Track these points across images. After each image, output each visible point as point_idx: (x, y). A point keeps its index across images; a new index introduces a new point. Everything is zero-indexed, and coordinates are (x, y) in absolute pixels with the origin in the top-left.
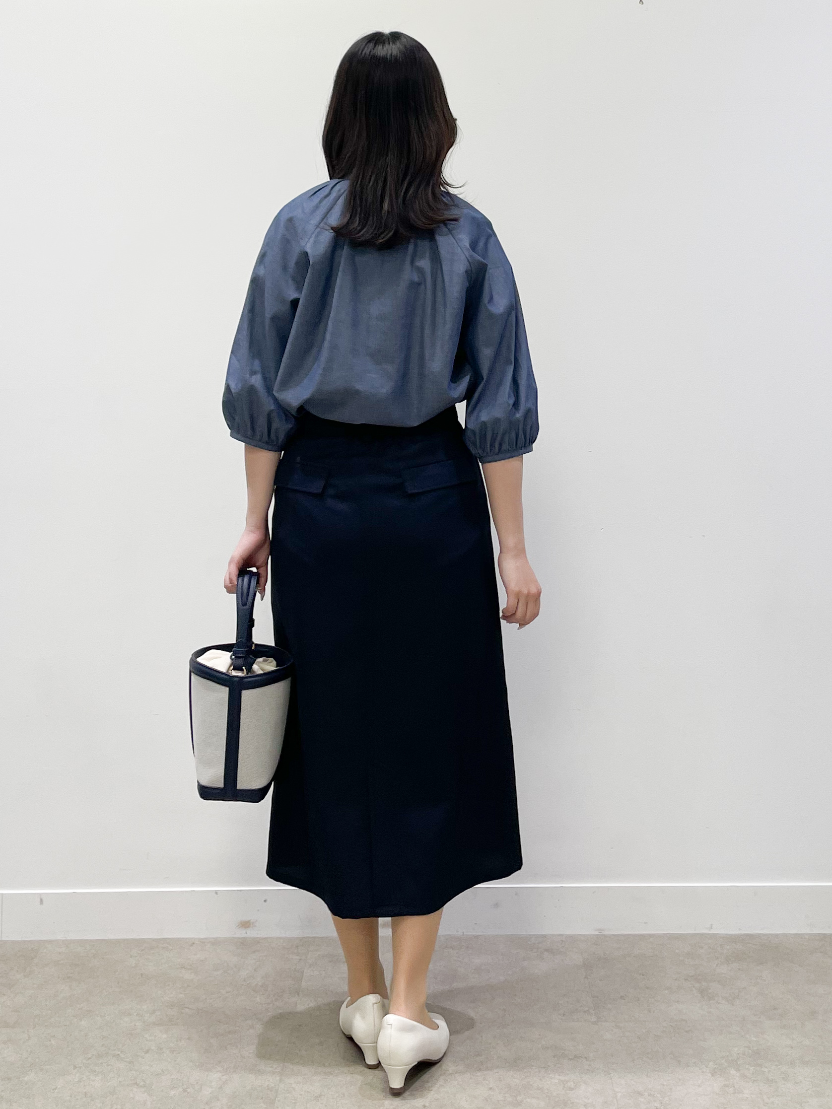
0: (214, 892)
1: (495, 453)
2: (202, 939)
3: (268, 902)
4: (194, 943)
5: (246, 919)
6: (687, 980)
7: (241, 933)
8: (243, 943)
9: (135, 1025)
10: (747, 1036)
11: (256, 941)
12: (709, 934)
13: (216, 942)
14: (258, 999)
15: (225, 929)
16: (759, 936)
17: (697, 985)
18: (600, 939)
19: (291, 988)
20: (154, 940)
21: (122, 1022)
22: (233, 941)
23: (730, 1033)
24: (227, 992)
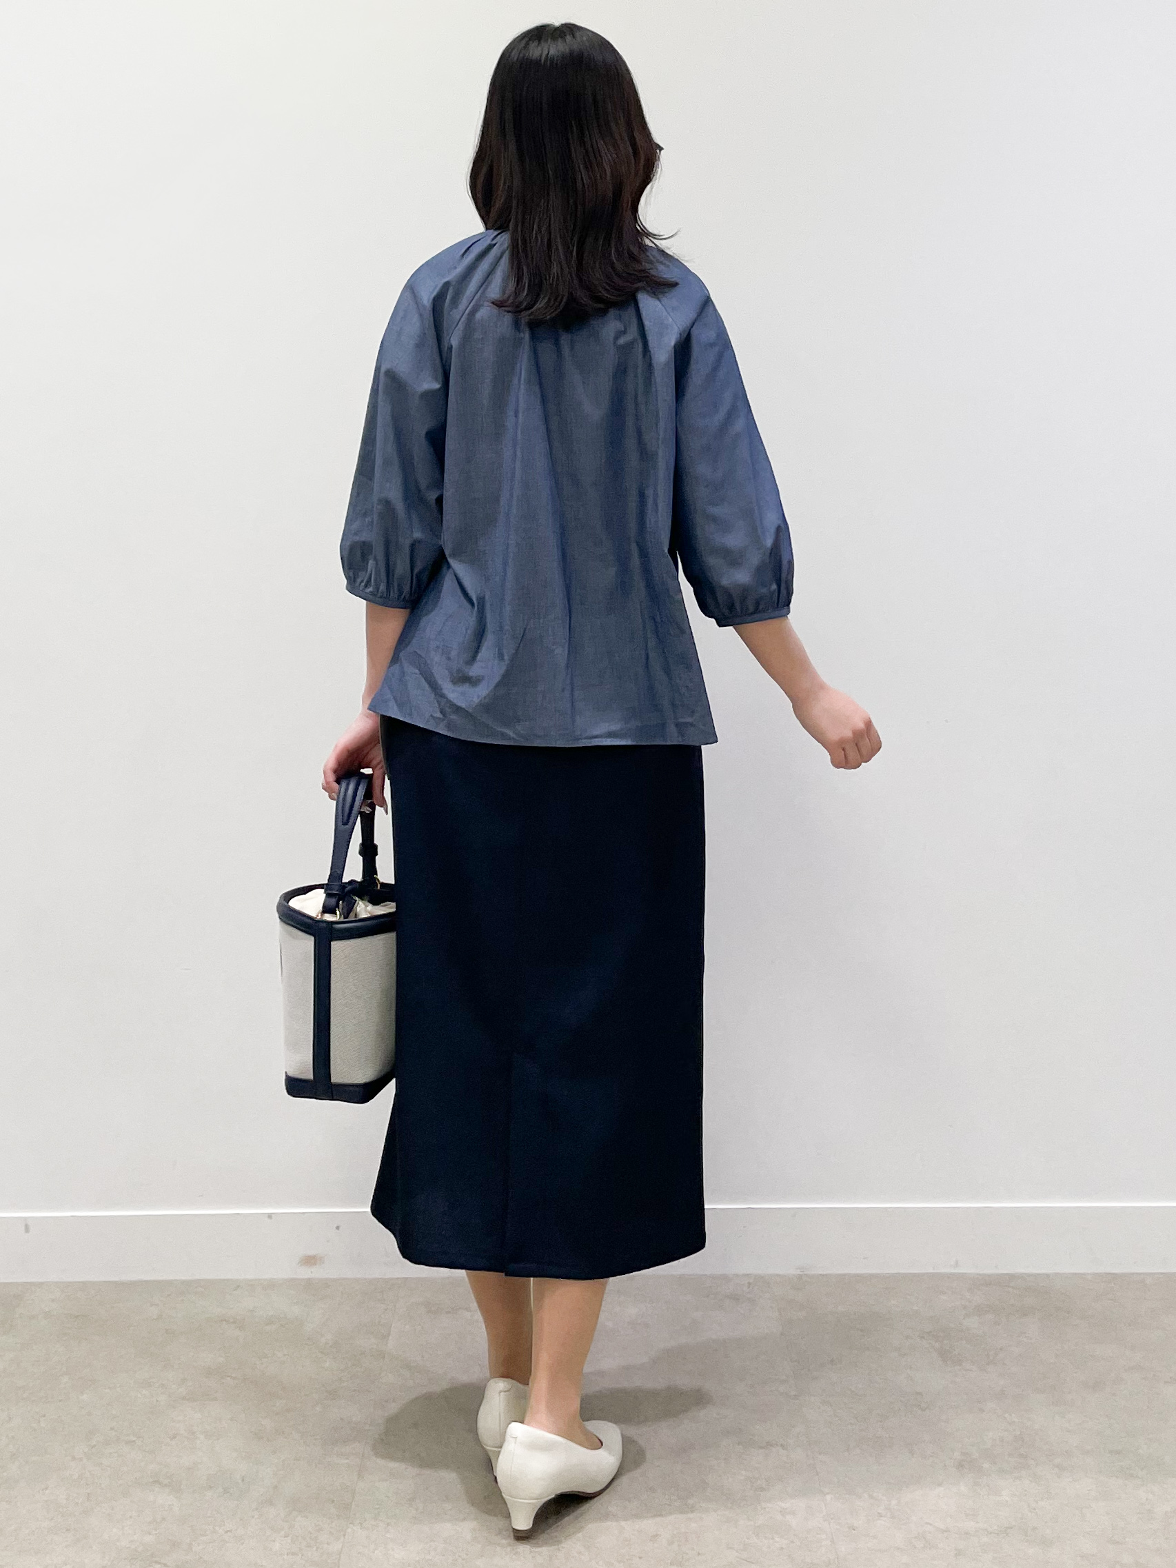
0: (267, 1215)
1: (750, 612)
2: (251, 1281)
3: (341, 1229)
4: (238, 1286)
5: (312, 1252)
6: (923, 1337)
7: (305, 1273)
8: (309, 1285)
9: (157, 1401)
10: (1007, 1415)
11: (326, 1283)
12: (954, 1274)
13: (270, 1286)
14: (327, 1364)
15: (284, 1268)
16: (1022, 1277)
17: (937, 1345)
18: (801, 1281)
19: (373, 1348)
20: (183, 1282)
21: (139, 1395)
22: (292, 1283)
23: (982, 1410)
24: (285, 1355)
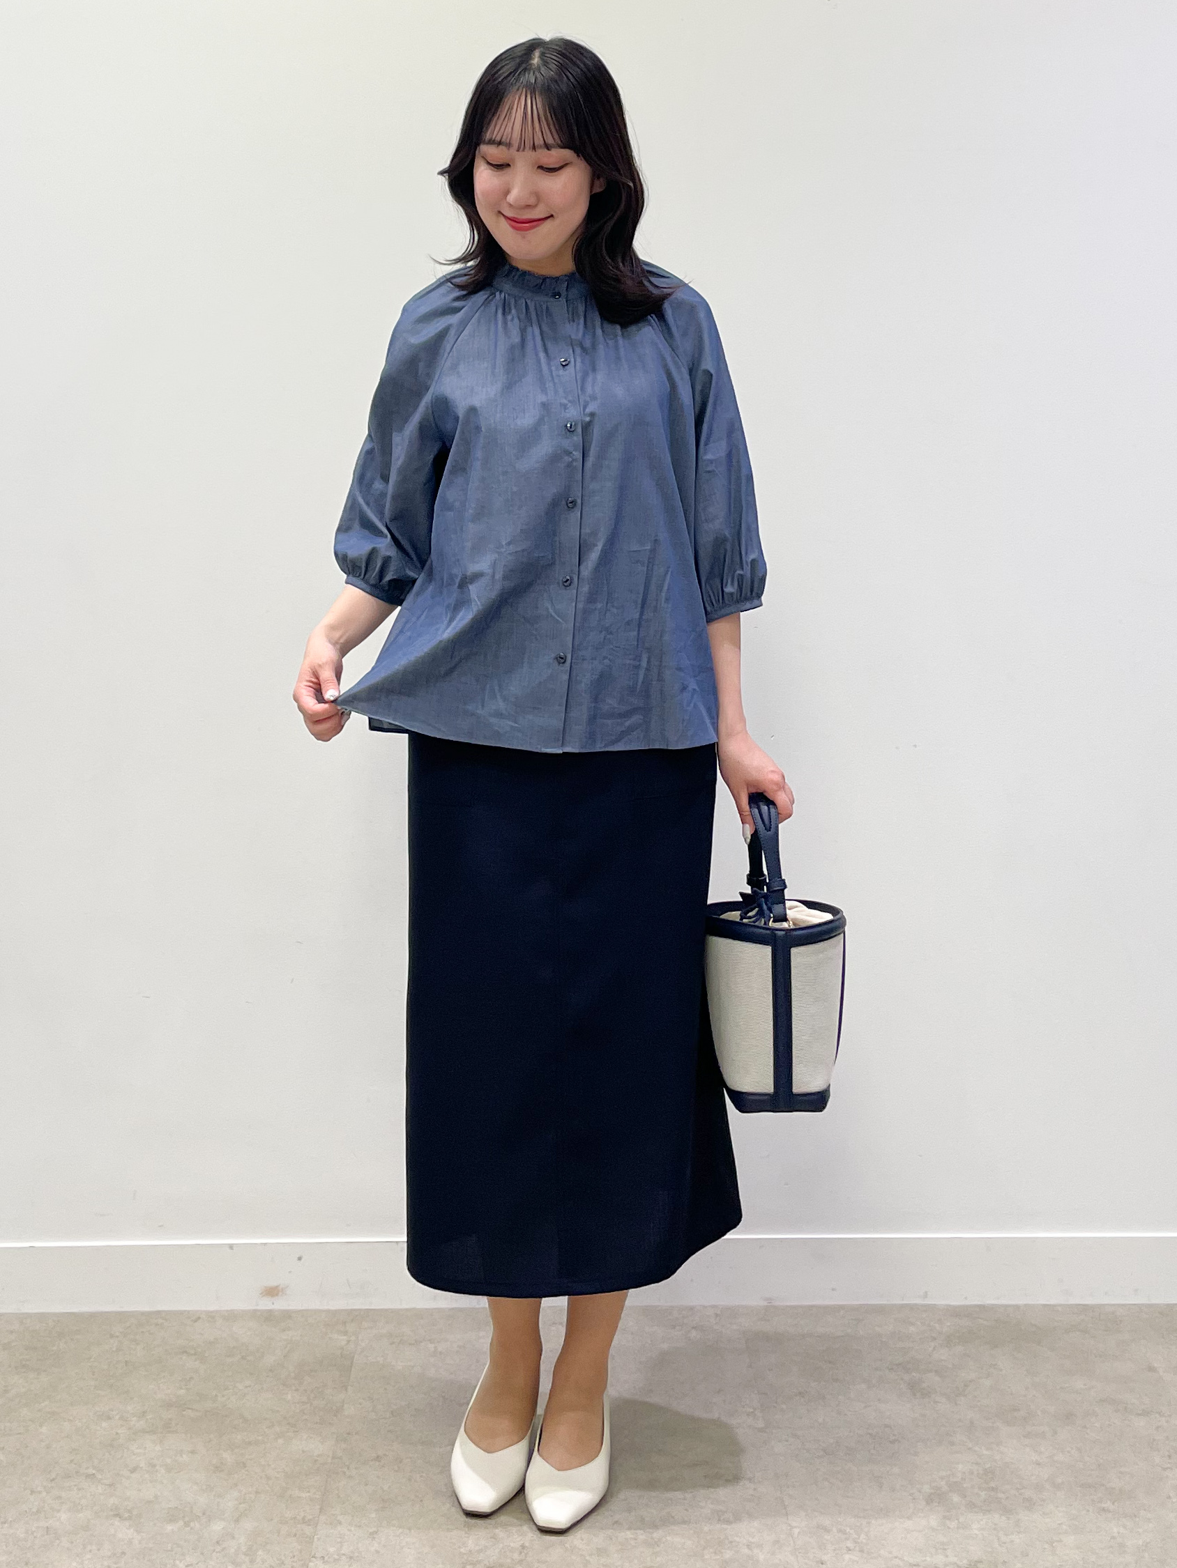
0: (228, 1246)
2: (212, 1312)
3: (303, 1260)
4: (199, 1318)
5: (272, 1283)
6: (892, 1369)
7: (266, 1304)
8: (269, 1317)
9: (117, 1433)
10: (977, 1448)
11: (287, 1315)
12: (922, 1305)
13: (231, 1316)
14: (289, 1397)
15: (243, 1298)
16: (992, 1308)
17: (906, 1377)
18: (769, 1312)
19: (336, 1380)
20: (143, 1313)
21: (99, 1428)
22: (254, 1314)
23: (952, 1444)
24: (246, 1387)
